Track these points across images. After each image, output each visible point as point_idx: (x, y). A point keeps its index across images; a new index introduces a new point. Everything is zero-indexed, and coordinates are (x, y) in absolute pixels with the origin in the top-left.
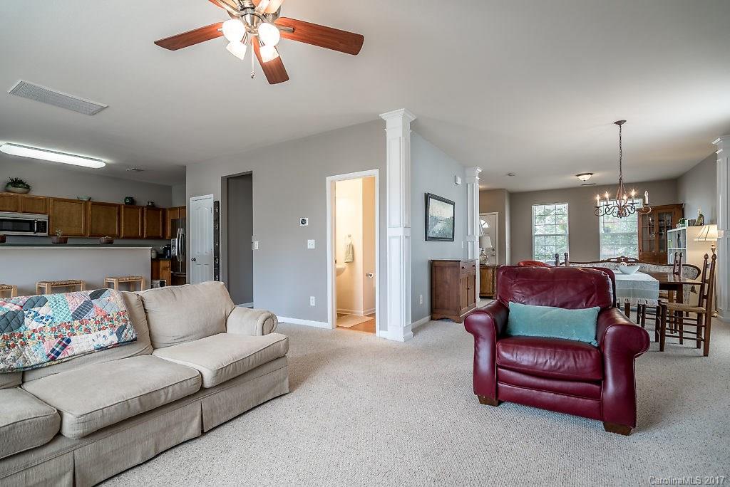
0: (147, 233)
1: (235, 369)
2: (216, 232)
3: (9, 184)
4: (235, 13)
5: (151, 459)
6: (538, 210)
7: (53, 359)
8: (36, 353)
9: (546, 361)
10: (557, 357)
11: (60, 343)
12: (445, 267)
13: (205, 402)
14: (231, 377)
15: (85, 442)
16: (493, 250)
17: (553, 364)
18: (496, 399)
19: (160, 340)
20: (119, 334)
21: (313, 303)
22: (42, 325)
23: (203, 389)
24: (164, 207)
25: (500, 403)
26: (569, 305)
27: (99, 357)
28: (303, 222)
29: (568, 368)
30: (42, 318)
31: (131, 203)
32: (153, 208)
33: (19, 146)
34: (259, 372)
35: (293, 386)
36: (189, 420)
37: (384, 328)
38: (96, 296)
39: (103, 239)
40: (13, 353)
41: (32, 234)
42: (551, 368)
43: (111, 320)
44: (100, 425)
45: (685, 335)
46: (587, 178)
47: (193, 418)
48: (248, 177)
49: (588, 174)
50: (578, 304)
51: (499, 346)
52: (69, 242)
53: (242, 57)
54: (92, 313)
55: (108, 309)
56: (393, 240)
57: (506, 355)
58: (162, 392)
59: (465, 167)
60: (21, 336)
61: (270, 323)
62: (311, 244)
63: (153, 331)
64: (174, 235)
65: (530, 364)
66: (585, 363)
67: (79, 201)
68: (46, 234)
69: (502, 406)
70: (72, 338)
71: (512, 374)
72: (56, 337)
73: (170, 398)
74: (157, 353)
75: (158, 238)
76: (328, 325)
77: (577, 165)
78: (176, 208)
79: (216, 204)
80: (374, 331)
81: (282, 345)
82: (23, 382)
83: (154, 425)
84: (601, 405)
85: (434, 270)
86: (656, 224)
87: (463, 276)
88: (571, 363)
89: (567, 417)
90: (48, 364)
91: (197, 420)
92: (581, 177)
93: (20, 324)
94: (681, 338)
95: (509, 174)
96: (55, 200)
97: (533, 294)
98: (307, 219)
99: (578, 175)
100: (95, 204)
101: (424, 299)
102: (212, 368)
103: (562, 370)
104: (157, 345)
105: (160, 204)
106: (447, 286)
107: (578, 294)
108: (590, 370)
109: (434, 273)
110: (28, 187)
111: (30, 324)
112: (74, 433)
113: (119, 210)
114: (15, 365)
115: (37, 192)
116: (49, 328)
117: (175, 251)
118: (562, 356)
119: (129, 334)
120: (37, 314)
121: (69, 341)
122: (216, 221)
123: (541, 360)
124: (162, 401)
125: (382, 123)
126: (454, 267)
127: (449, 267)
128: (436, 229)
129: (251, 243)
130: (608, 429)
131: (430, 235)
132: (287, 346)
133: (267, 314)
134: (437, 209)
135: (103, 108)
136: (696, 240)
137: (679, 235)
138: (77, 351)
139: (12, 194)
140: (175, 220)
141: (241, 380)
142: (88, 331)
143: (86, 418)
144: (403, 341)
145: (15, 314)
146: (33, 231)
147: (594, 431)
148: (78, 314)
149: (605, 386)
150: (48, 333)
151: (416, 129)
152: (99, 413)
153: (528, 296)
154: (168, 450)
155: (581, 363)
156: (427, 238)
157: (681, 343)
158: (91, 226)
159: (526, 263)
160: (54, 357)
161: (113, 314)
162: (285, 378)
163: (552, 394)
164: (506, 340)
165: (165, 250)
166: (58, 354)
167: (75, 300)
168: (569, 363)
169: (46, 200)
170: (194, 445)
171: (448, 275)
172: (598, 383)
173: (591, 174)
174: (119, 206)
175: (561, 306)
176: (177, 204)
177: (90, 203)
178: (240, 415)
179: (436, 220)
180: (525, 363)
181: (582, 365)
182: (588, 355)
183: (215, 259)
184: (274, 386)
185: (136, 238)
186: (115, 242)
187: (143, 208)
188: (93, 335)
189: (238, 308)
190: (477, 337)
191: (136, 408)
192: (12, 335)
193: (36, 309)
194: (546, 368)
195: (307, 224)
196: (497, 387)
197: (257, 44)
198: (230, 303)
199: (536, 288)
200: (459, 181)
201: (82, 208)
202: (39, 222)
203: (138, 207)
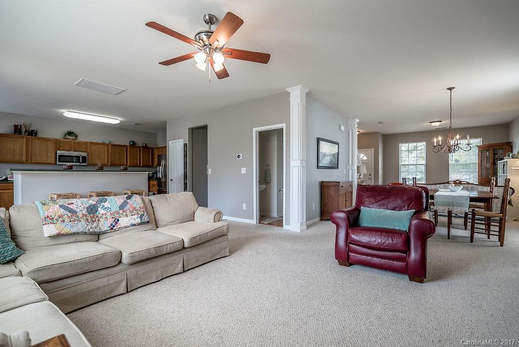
0: (142, 163)
1: (200, 239)
2: (185, 163)
3: (66, 134)
4: (200, 48)
5: (159, 281)
6: (403, 147)
7: (112, 229)
8: (104, 225)
9: (376, 240)
10: (382, 238)
11: (114, 221)
12: (330, 186)
13: (185, 255)
14: (199, 243)
15: (131, 267)
16: (370, 175)
17: (380, 241)
18: (348, 262)
19: (160, 223)
20: (141, 218)
21: (244, 207)
22: (106, 212)
23: (184, 248)
24: (152, 147)
25: (351, 265)
26: (397, 209)
27: (131, 229)
28: (239, 156)
29: (388, 244)
30: (106, 208)
31: (133, 144)
32: (146, 147)
33: (73, 112)
34: (213, 242)
35: (231, 253)
36: (177, 262)
37: (288, 223)
38: (129, 198)
39: (122, 168)
40: (95, 224)
41: (78, 164)
42: (378, 244)
43: (137, 210)
44: (138, 259)
45: (491, 233)
46: (437, 124)
47: (179, 262)
48: (205, 128)
49: (438, 121)
50: (402, 208)
51: (350, 231)
52: (105, 169)
53: (204, 70)
54: (128, 207)
55: (135, 205)
56: (294, 168)
57: (354, 237)
58: (165, 247)
59: (347, 119)
60: (97, 217)
61: (218, 216)
62: (244, 170)
63: (156, 218)
64: (159, 165)
65: (367, 241)
66: (398, 241)
67: (103, 144)
68: (86, 164)
69: (352, 266)
70: (120, 219)
71: (357, 247)
72: (112, 218)
73: (168, 250)
74: (158, 229)
75: (148, 166)
76: (254, 221)
77: (429, 115)
78: (160, 148)
79: (185, 145)
80: (282, 227)
81: (225, 228)
82: (99, 240)
83: (160, 263)
84: (407, 265)
85: (323, 188)
86: (492, 156)
87: (342, 192)
88: (390, 241)
89: (390, 273)
90: (110, 231)
91: (181, 263)
92: (433, 124)
93: (97, 211)
94: (489, 235)
95: (380, 123)
96: (92, 143)
97: (376, 202)
98: (241, 155)
99: (431, 123)
100: (113, 145)
101: (316, 206)
102: (189, 237)
103: (385, 245)
104: (158, 226)
105: (150, 145)
106: (331, 199)
107: (403, 202)
108: (401, 244)
109: (323, 191)
110: (76, 136)
111: (101, 211)
112: (127, 261)
113: (140, 149)
114: (96, 231)
115: (82, 139)
116: (109, 214)
117: (160, 175)
118: (385, 237)
119: (146, 219)
120: (103, 206)
121: (118, 220)
122: (185, 156)
123: (373, 239)
124: (165, 251)
125: (288, 94)
126: (335, 186)
127: (333, 186)
128: (325, 162)
129: (206, 170)
130: (411, 279)
131: (321, 165)
132: (228, 229)
133: (218, 211)
134: (325, 148)
135: (123, 91)
136: (513, 168)
137: (504, 165)
138: (122, 226)
139: (68, 140)
140: (160, 155)
141: (204, 245)
142: (127, 216)
143: (132, 255)
144: (300, 231)
145: (94, 205)
146: (79, 162)
147: (403, 281)
148: (122, 207)
149: (409, 255)
150: (109, 215)
151: (310, 97)
152: (137, 254)
153: (373, 203)
154: (167, 277)
155: (395, 241)
156: (318, 167)
157: (489, 238)
158: (111, 159)
159: (394, 184)
160: (112, 228)
161: (137, 207)
162: (226, 247)
163: (379, 259)
164: (355, 228)
165: (153, 174)
166: (114, 226)
167: (120, 200)
168: (388, 241)
169: (86, 143)
170: (180, 276)
171: (332, 191)
172: (405, 252)
173: (440, 121)
174: (127, 146)
175: (393, 209)
176: (160, 145)
177: (110, 145)
178: (203, 265)
179: (325, 155)
180: (363, 241)
181: (396, 242)
182: (400, 237)
183: (184, 180)
184: (221, 250)
185: (137, 166)
186: (129, 169)
187: (140, 148)
188: (129, 218)
189: (200, 207)
190: (338, 226)
191: (153, 254)
192: (94, 216)
193: (103, 204)
194: (376, 244)
195: (241, 158)
196: (348, 254)
197: (212, 63)
198: (196, 205)
199: (378, 198)
200: (343, 128)
201: (106, 148)
202: (82, 157)
203: (137, 147)
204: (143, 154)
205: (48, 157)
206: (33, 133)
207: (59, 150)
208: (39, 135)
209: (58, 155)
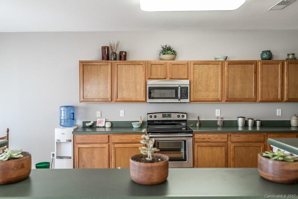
31: (268, 57)
32: (294, 61)
41: (177, 101)
67: (215, 63)
68: (188, 101)
96: (196, 63)
100: (232, 64)
110: (174, 53)
115: (183, 57)
139: (162, 62)
146: (176, 97)
169: (188, 64)
174: (256, 63)
177: (226, 63)
187: (283, 62)
201: (219, 67)
202: (182, 88)
203: (277, 62)
204: (288, 76)
205: (136, 91)
206: (123, 56)
207: (150, 79)
208: (130, 58)
209: (148, 86)
